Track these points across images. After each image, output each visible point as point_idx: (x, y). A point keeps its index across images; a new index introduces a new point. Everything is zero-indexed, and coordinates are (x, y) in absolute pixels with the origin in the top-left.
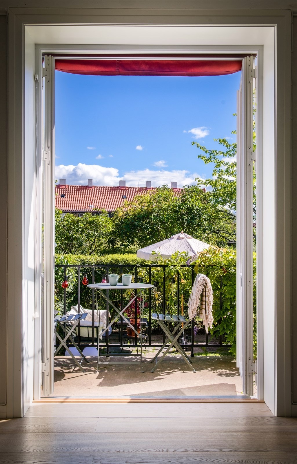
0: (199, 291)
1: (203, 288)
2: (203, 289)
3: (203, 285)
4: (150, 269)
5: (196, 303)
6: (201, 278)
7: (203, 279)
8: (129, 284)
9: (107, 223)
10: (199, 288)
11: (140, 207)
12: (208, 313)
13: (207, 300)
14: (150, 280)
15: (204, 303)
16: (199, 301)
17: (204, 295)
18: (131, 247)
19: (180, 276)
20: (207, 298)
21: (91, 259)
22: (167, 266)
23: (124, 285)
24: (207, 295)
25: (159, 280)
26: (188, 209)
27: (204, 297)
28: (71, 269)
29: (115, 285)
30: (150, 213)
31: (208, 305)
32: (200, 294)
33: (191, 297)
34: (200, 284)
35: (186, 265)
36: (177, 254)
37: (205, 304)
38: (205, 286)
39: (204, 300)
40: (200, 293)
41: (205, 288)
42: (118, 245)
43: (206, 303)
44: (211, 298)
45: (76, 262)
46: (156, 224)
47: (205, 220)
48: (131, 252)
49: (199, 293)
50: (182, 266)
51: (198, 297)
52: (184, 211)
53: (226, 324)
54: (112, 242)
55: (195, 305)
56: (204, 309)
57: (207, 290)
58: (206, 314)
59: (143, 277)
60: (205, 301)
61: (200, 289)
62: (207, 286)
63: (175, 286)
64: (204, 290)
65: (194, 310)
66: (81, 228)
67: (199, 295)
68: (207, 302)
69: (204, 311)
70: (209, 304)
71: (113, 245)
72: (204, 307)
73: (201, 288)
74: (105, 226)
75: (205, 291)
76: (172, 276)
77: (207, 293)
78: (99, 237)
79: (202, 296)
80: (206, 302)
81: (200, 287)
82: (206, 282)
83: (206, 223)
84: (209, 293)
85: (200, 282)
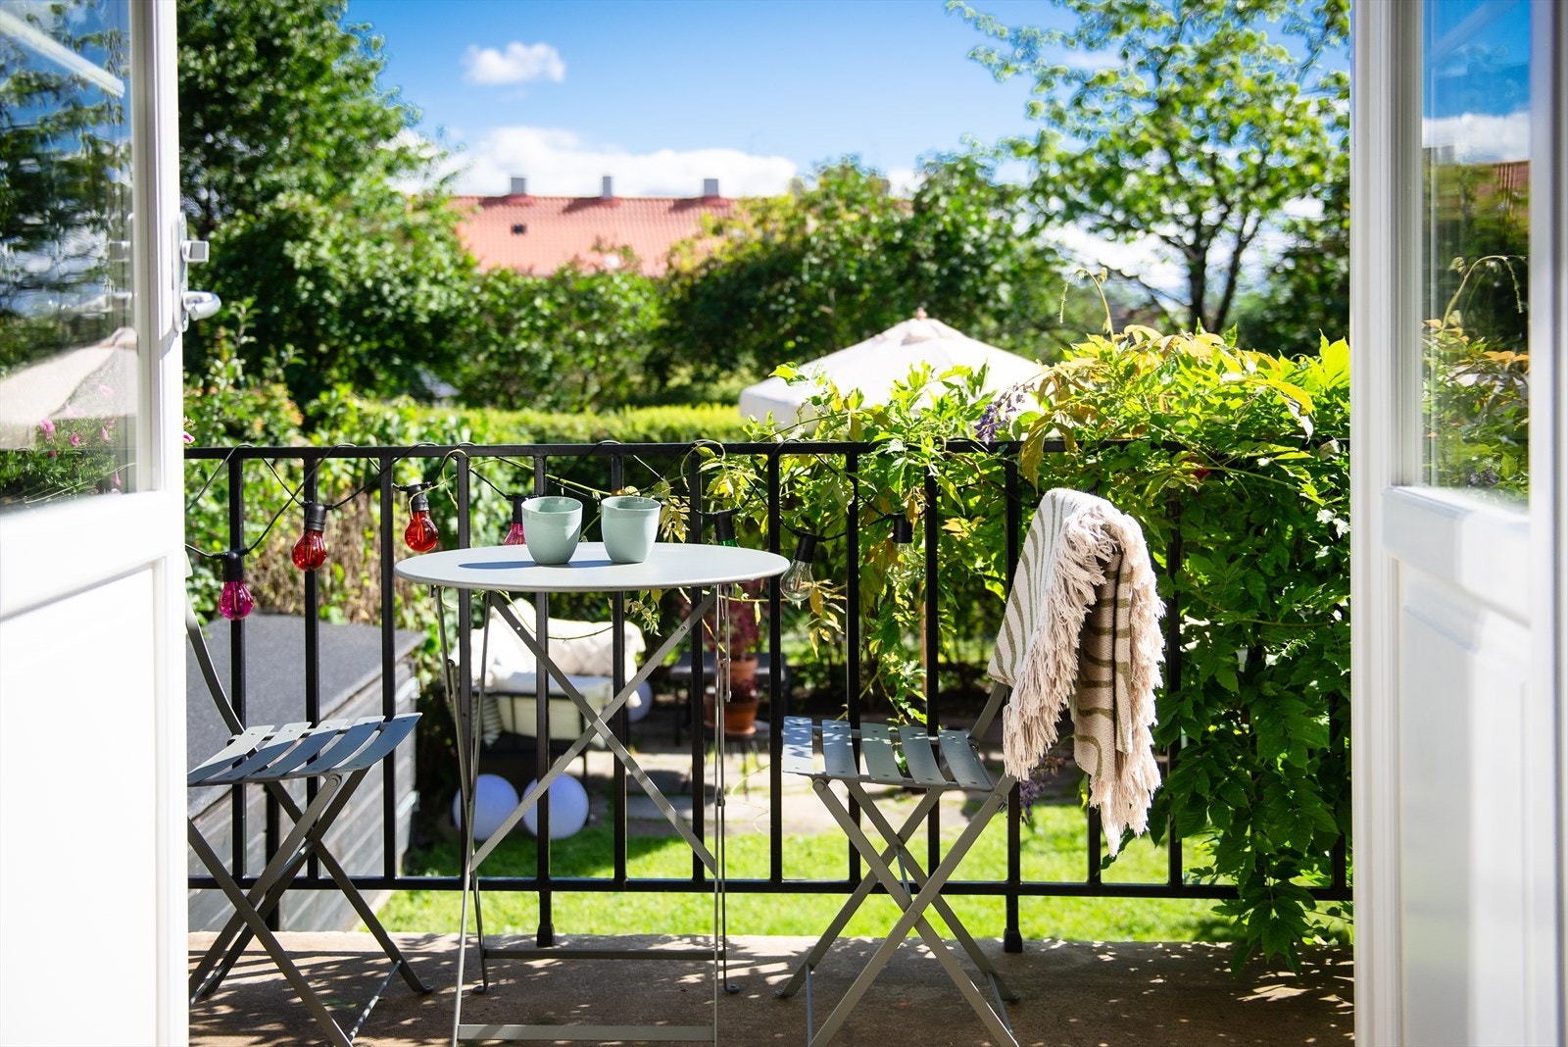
0: (1072, 604)
1: (1102, 580)
2: (1098, 590)
3: (1100, 561)
4: (774, 464)
5: (1052, 673)
6: (1088, 520)
7: (1101, 523)
8: (645, 552)
9: (640, 301)
10: (1070, 582)
11: (758, 234)
12: (1130, 740)
13: (1122, 656)
14: (774, 523)
15: (1105, 674)
16: (1070, 662)
17: (1107, 623)
18: (728, 385)
19: (939, 499)
20: (1123, 644)
21: (572, 428)
22: (868, 448)
23: (617, 560)
24: (1122, 625)
25: (823, 522)
26: (937, 237)
27: (1106, 640)
28: (490, 464)
29: (562, 561)
30: (798, 258)
31: (1132, 688)
32: (1076, 619)
33: (1008, 627)
34: (1081, 556)
35: (977, 440)
36: (921, 377)
37: (1114, 683)
38: (1113, 568)
39: (1106, 656)
40: (1081, 614)
41: (1112, 582)
42: (682, 376)
43: (1120, 678)
44: (1152, 647)
45: (511, 439)
46: (820, 298)
47: (1004, 280)
48: (729, 401)
49: (1076, 616)
50: (954, 446)
51: (1063, 638)
52: (925, 245)
53: (1210, 773)
54: (658, 367)
55: (1045, 688)
56: (1103, 712)
57: (1125, 593)
58: (1119, 748)
59: (736, 511)
60: (1113, 663)
61: (1084, 588)
62: (1126, 570)
63: (911, 555)
64: (1108, 595)
65: (1040, 719)
66: (543, 317)
67: (1075, 629)
68: (1124, 673)
69: (1102, 725)
70: (1139, 685)
71: (664, 380)
72: (1104, 700)
73: (1086, 580)
74: (634, 311)
75: (1115, 602)
76: (895, 499)
77: (1122, 613)
78: (611, 348)
79: (1091, 629)
80: (1119, 667)
81: (1084, 576)
82: (1119, 547)
83: (1004, 291)
84: (1140, 615)
85: (1078, 544)
